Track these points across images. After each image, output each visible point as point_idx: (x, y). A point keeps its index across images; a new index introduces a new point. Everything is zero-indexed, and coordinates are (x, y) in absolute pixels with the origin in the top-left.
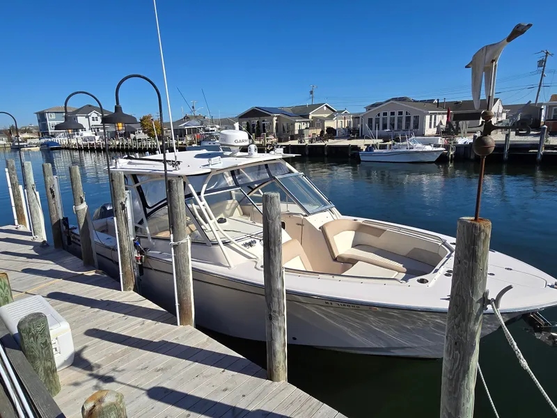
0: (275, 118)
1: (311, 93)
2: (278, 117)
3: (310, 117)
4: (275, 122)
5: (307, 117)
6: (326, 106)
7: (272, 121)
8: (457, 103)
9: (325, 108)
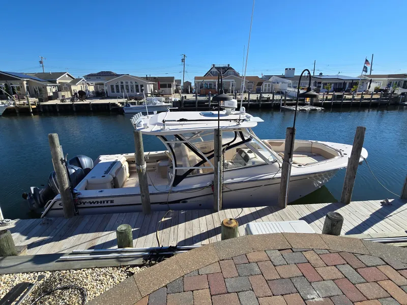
0: (25, 82)
1: (41, 62)
2: (26, 81)
3: (57, 82)
4: (25, 86)
5: (55, 82)
6: (67, 74)
7: (22, 84)
8: (155, 78)
9: (67, 76)
